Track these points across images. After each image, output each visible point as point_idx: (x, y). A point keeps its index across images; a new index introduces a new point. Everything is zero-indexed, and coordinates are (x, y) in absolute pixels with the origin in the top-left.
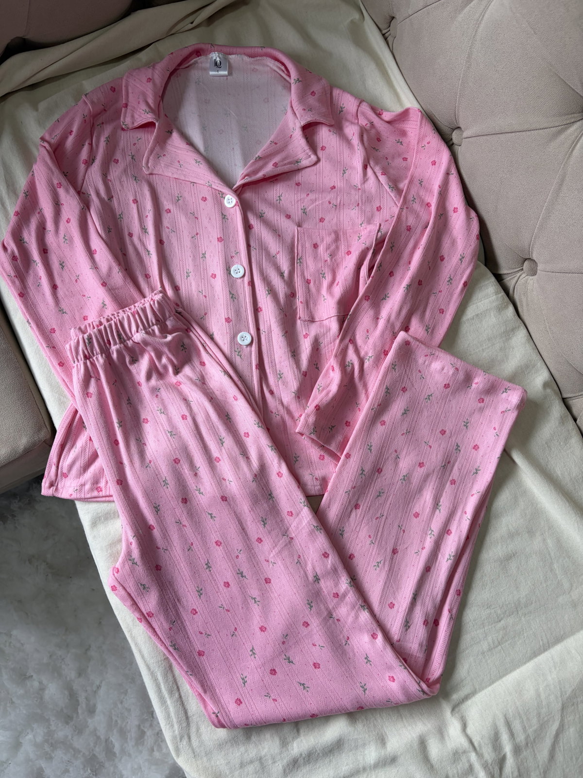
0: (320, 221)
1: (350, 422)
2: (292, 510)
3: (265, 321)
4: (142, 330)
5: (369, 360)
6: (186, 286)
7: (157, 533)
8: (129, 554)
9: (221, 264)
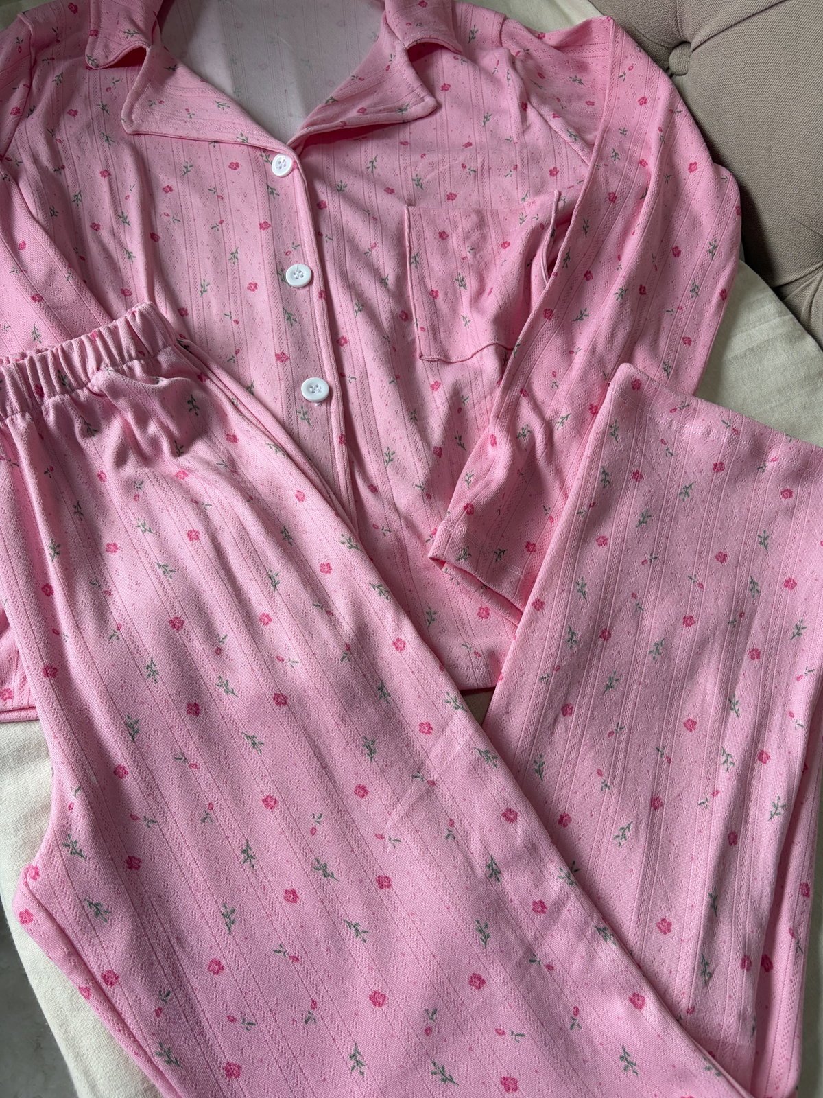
0: (448, 199)
1: (534, 545)
2: (429, 720)
3: (355, 358)
4: (107, 366)
5: (562, 423)
6: (201, 307)
7: (131, 783)
8: (64, 830)
9: (267, 265)
